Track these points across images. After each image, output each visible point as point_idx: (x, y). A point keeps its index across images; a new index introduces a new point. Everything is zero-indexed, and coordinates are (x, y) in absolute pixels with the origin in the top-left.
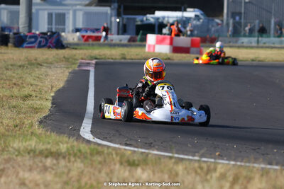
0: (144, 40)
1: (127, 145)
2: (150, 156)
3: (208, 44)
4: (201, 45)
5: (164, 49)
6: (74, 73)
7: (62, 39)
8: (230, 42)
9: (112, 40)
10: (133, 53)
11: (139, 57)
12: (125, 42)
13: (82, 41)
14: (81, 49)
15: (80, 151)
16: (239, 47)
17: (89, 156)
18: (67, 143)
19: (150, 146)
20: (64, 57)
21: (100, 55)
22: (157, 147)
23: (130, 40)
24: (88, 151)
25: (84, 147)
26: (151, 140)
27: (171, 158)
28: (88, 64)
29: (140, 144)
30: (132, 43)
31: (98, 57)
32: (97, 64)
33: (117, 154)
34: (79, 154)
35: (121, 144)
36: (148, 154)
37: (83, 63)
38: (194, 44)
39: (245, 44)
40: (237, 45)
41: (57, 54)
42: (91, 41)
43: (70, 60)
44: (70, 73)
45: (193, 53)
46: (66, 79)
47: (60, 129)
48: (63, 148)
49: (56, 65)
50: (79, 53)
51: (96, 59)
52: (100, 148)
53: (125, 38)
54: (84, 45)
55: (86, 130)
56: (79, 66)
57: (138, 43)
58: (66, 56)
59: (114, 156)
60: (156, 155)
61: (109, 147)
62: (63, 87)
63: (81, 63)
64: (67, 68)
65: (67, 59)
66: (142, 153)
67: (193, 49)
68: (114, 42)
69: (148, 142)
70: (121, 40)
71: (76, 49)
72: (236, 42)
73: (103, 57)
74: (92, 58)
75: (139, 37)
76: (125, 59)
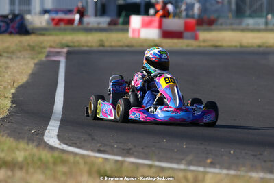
0: (127, 22)
1: (100, 151)
2: (126, 165)
3: (205, 27)
4: (197, 27)
5: (152, 33)
6: (40, 65)
7: (27, 23)
8: (231, 24)
9: (88, 24)
10: (114, 39)
11: (121, 44)
12: (104, 25)
13: (52, 25)
14: (50, 35)
15: (40, 159)
16: (243, 30)
17: (51, 166)
18: (25, 150)
19: (128, 152)
20: (29, 45)
21: (73, 42)
22: (136, 154)
23: (110, 23)
24: (51, 160)
25: (45, 155)
26: (130, 145)
27: (150, 166)
28: (58, 53)
29: (115, 150)
30: (113, 27)
31: (71, 44)
32: (69, 53)
33: (85, 163)
34: (39, 163)
35: (92, 151)
36: (122, 163)
37: (52, 52)
38: (188, 27)
39: (251, 27)
40: (241, 27)
41: (20, 42)
42: (62, 25)
43: (36, 48)
44: (36, 64)
45: (187, 38)
46: (30, 72)
47: (19, 133)
48: (20, 156)
49: (19, 54)
50: (48, 40)
51: (68, 46)
52: (65, 156)
53: (104, 21)
54: (54, 29)
55: (51, 135)
56: (47, 56)
57: (120, 26)
58: (31, 44)
59: (82, 165)
60: (133, 163)
61: (76, 154)
62: (27, 82)
63: (50, 52)
64: (32, 58)
65: (32, 48)
66: (117, 161)
67: (186, 34)
68: (90, 26)
69: (126, 148)
70: (99, 24)
71: (43, 35)
72: (240, 24)
73: (77, 44)
74: (63, 46)
75: (121, 20)
76: (103, 46)
